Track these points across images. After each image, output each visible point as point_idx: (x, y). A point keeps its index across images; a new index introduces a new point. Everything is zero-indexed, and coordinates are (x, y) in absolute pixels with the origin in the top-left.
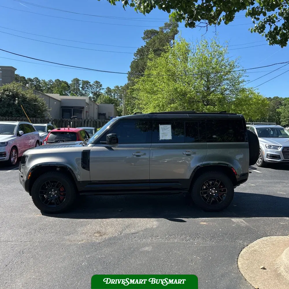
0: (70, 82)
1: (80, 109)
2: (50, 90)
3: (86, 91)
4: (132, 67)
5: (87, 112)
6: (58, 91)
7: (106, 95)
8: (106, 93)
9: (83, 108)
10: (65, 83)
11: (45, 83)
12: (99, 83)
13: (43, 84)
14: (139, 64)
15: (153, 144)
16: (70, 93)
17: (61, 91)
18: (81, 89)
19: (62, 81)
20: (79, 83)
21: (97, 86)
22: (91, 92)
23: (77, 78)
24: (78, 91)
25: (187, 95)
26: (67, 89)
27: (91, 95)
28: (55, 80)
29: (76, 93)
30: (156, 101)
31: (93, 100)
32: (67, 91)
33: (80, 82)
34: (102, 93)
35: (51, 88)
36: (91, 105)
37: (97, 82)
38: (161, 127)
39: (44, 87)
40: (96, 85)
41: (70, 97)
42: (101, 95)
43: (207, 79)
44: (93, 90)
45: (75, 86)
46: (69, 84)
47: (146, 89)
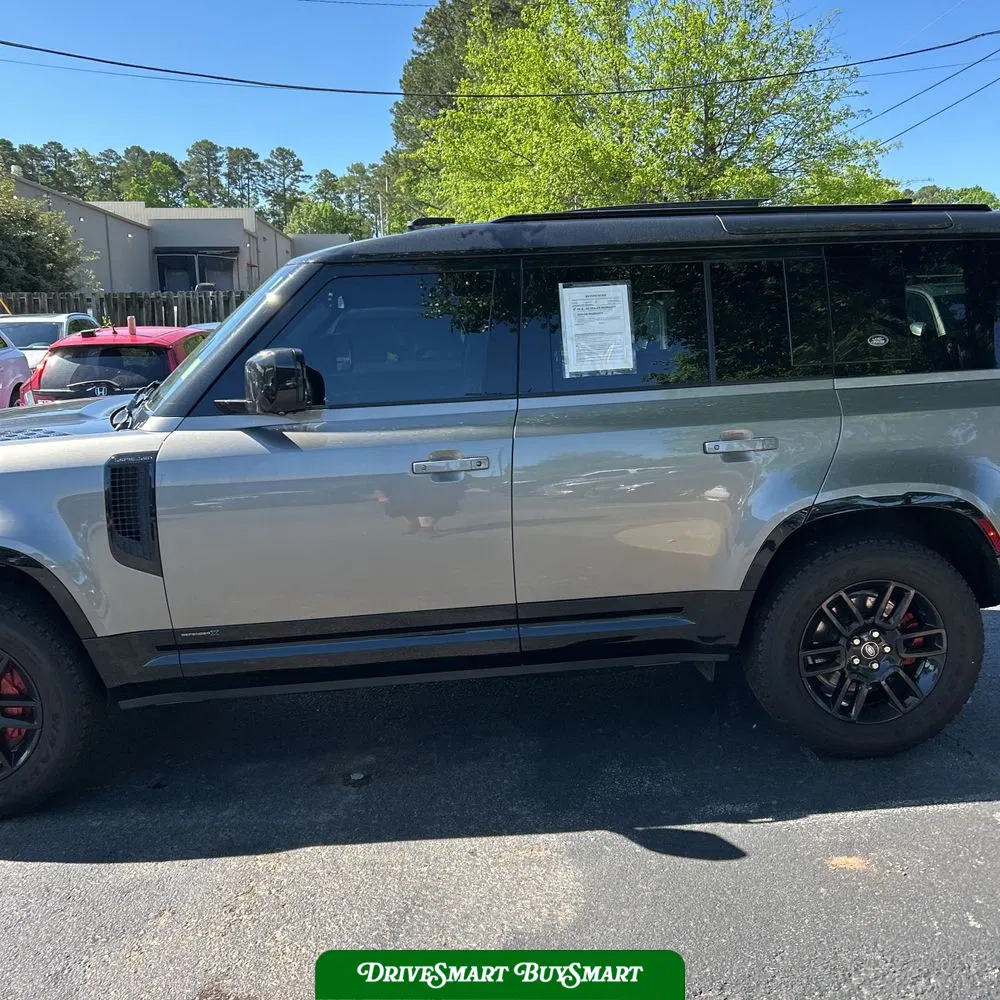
0: (181, 158)
1: (223, 254)
2: (110, 188)
3: (243, 188)
4: (406, 82)
5: (250, 266)
6: (139, 190)
7: (321, 200)
8: (320, 192)
9: (235, 251)
10: (165, 162)
11: (89, 163)
12: (292, 155)
13: (80, 165)
14: (433, 71)
15: (526, 403)
16: (187, 199)
17: (152, 191)
18: (224, 181)
19: (153, 153)
20: (216, 158)
21: (285, 166)
22: (264, 191)
23: (206, 142)
24: (215, 191)
25: (629, 176)
26: (172, 183)
27: (264, 203)
28: (127, 152)
29: (210, 198)
30: (508, 205)
31: (274, 222)
32: (173, 191)
33: (219, 154)
34: (303, 193)
35: (115, 183)
36: (265, 239)
37: (283, 153)
38: (570, 297)
39: (85, 176)
40: (281, 163)
41: (185, 212)
42: (300, 200)
43: (706, 112)
44: (270, 182)
45: (201, 172)
46: (181, 163)
47: (466, 158)
